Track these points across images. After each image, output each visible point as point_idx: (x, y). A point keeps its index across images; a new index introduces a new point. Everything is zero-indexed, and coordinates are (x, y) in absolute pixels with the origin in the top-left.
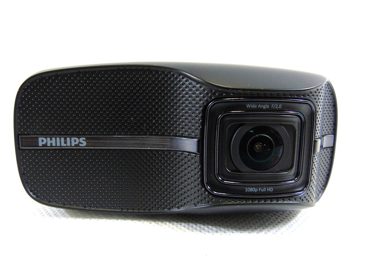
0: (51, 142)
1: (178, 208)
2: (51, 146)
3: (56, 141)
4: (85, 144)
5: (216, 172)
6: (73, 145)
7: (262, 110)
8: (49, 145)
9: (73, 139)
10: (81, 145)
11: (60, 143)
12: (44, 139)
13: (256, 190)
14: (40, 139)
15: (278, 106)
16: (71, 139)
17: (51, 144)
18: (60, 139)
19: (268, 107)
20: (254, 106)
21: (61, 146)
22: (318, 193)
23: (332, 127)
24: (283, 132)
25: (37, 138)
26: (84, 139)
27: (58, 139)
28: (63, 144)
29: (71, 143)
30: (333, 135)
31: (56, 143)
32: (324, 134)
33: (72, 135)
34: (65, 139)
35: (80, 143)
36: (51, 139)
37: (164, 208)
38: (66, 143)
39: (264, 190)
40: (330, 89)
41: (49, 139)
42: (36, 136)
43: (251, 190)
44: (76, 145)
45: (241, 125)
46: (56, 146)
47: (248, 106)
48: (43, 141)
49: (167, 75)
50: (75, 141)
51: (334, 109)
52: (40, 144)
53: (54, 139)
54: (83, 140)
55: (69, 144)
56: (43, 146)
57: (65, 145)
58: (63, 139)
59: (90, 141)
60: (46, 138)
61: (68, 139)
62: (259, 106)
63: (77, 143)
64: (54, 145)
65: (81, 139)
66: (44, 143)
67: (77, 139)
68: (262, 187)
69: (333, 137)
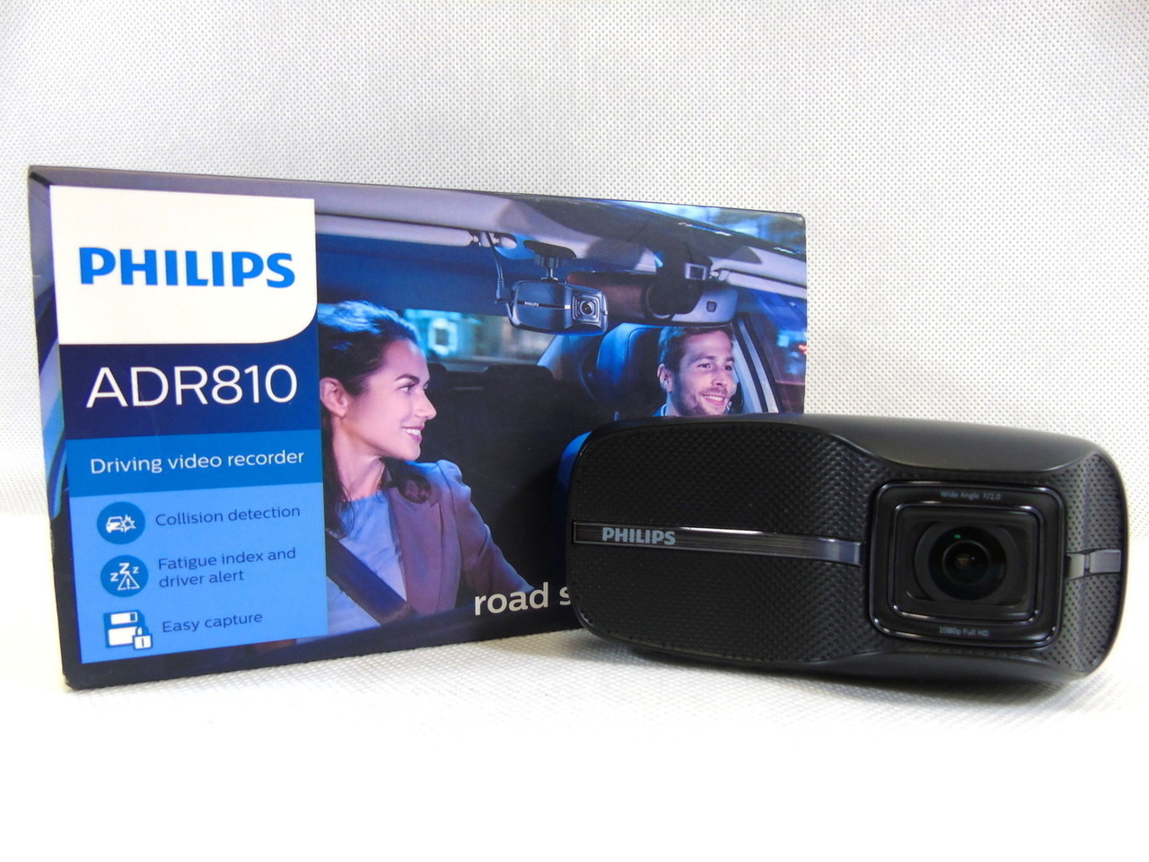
0: (621, 535)
1: (823, 658)
2: (621, 541)
3: (629, 534)
4: (673, 541)
5: (890, 597)
6: (654, 541)
7: (967, 501)
8: (617, 539)
9: (655, 532)
10: (666, 543)
11: (635, 537)
12: (611, 530)
13: (958, 632)
14: (605, 530)
15: (995, 496)
16: (651, 532)
17: (621, 538)
18: (636, 531)
19: (977, 496)
20: (954, 495)
21: (635, 543)
22: (1090, 657)
23: (1116, 535)
24: (1005, 538)
25: (601, 528)
26: (673, 533)
27: (632, 531)
28: (639, 540)
29: (651, 539)
30: (1119, 551)
31: (629, 537)
32: (1089, 547)
33: (654, 526)
34: (643, 532)
35: (665, 539)
36: (621, 531)
37: (797, 658)
38: (643, 538)
39: (972, 633)
40: (1106, 467)
41: (618, 530)
42: (600, 525)
43: (950, 631)
44: (659, 543)
45: (933, 523)
46: (628, 542)
47: (944, 494)
48: (608, 533)
49: (810, 439)
50: (658, 536)
51: (1118, 503)
52: (605, 537)
53: (625, 531)
54: (671, 535)
55: (648, 541)
56: (609, 540)
57: (643, 541)
58: (639, 532)
59: (682, 538)
60: (614, 529)
61: (648, 532)
62: (963, 495)
63: (661, 539)
64: (625, 540)
65: (668, 533)
66: (611, 536)
67: (661, 533)
68: (970, 627)
69: (1120, 556)
